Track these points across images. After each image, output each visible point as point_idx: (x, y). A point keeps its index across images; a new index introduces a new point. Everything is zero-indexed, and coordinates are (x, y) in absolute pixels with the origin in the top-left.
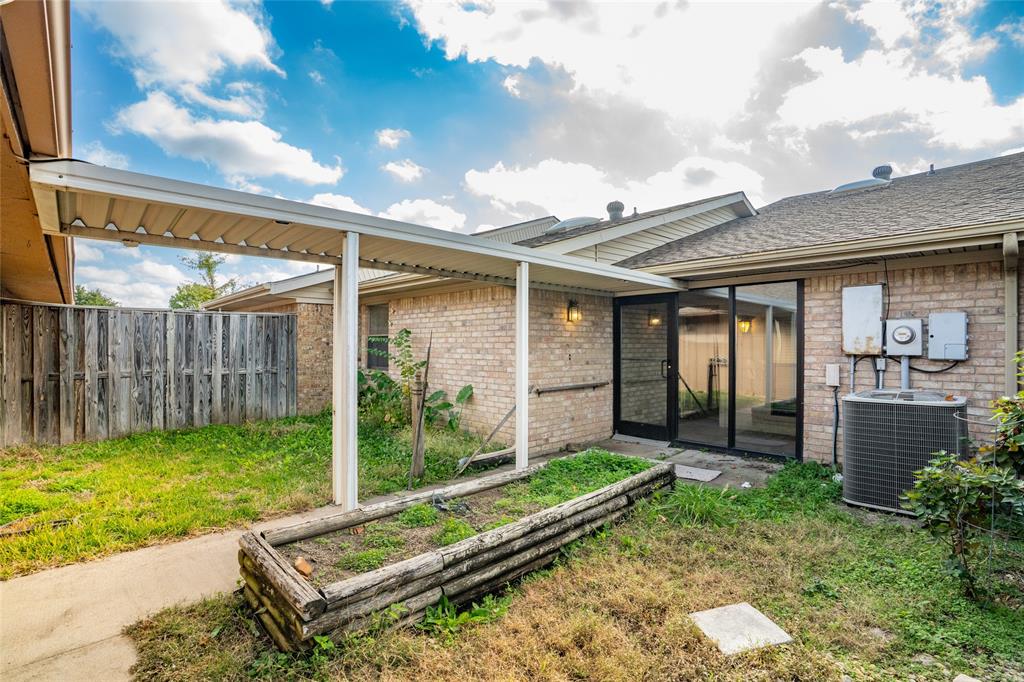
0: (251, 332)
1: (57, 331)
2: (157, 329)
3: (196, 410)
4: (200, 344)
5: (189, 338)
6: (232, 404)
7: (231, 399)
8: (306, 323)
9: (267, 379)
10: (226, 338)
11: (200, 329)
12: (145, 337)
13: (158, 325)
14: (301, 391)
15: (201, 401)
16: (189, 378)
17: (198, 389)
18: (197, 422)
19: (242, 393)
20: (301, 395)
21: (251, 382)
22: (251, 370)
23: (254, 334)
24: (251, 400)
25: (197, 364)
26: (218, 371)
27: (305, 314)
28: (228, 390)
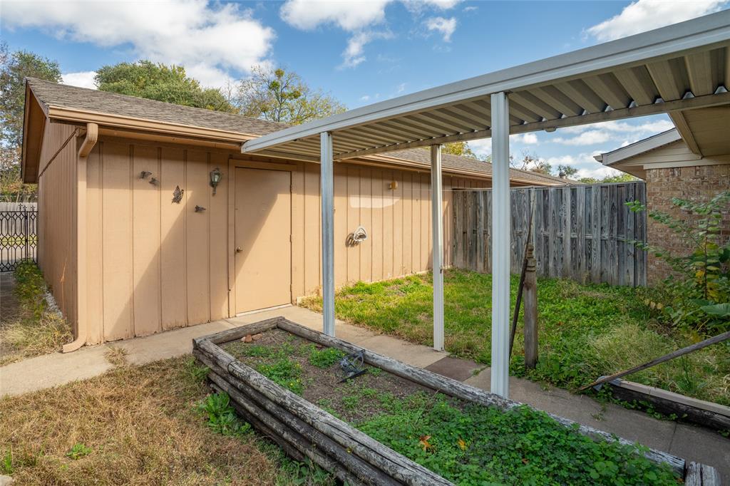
0: (596, 201)
1: (476, 204)
2: (525, 202)
3: (551, 264)
4: (554, 212)
5: (546, 208)
6: (580, 264)
7: (578, 260)
8: (658, 190)
9: (612, 246)
10: (574, 207)
11: (553, 200)
12: (519, 207)
13: (525, 198)
14: (651, 263)
15: (555, 258)
16: (547, 238)
17: (553, 248)
18: (552, 274)
19: (589, 256)
20: (652, 267)
21: (596, 246)
22: (595, 235)
23: (599, 203)
24: (596, 264)
25: (551, 228)
26: (568, 235)
27: (657, 180)
28: (576, 253)
